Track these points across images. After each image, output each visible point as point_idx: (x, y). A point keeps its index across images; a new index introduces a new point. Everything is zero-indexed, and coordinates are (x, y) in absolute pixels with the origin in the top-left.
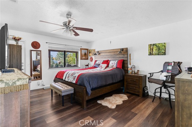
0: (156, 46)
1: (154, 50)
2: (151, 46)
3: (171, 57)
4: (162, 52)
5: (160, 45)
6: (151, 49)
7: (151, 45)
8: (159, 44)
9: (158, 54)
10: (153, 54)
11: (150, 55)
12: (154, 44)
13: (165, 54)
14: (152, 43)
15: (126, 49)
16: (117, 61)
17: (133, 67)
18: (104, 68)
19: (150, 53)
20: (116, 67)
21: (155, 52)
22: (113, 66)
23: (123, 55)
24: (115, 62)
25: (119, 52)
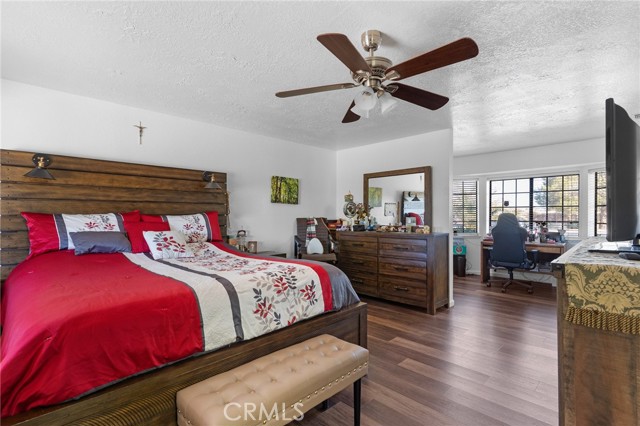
0: (286, 182)
1: (282, 193)
2: (278, 181)
3: (303, 210)
4: (294, 198)
5: (291, 182)
6: (277, 187)
8: (290, 179)
9: (289, 202)
10: (279, 202)
11: (275, 202)
12: (282, 178)
13: (296, 202)
14: (280, 175)
15: (222, 178)
16: (200, 216)
17: (241, 234)
18: (187, 247)
19: (276, 197)
20: (208, 241)
21: (283, 195)
22: (197, 235)
23: (210, 195)
24: (197, 221)
25: (209, 186)
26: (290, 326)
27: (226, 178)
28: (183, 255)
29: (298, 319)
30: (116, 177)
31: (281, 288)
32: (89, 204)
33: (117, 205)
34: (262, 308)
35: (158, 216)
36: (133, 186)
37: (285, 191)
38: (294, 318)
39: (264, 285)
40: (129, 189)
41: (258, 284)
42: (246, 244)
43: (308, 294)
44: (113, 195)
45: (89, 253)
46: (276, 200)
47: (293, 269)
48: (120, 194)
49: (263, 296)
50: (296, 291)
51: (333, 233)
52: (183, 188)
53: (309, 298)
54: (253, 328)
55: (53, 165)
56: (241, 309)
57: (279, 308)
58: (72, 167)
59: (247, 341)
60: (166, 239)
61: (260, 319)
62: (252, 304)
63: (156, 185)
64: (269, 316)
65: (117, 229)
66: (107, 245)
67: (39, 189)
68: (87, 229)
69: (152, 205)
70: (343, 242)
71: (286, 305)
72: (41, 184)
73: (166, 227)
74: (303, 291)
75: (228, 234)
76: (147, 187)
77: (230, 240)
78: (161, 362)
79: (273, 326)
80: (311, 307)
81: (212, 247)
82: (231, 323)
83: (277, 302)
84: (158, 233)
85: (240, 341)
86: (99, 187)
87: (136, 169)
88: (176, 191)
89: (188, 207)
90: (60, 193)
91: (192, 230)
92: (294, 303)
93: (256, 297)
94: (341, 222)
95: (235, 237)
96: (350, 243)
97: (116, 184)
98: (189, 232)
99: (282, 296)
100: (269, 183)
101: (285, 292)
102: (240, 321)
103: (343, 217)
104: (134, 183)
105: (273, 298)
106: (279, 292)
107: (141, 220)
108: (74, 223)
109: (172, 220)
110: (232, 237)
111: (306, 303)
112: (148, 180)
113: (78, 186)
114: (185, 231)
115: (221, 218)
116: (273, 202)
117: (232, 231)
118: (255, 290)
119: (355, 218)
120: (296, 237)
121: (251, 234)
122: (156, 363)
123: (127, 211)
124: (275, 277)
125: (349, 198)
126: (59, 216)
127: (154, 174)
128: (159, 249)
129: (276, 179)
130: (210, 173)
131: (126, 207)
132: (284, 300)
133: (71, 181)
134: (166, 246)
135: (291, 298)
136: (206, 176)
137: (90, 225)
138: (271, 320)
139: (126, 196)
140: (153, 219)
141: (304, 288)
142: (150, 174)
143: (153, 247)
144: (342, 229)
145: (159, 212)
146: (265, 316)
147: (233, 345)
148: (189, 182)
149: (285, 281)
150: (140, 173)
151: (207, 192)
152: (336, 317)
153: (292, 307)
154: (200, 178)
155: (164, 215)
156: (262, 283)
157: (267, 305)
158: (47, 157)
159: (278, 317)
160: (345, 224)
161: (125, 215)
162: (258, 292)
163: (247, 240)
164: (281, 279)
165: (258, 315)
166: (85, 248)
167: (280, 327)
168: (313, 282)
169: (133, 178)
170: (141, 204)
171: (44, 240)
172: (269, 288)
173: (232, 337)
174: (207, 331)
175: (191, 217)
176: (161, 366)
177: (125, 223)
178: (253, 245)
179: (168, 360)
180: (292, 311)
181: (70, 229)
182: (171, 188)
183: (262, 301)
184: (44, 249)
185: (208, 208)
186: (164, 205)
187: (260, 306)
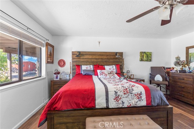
0: (146, 53)
1: (144, 57)
2: (142, 54)
3: (155, 63)
4: (149, 59)
5: (148, 54)
6: (142, 56)
7: (142, 52)
8: (148, 52)
9: (147, 61)
10: (143, 61)
11: (141, 61)
12: (144, 52)
13: (151, 61)
14: (143, 51)
15: (121, 54)
16: (114, 66)
17: (128, 72)
18: (108, 75)
19: (142, 59)
20: (116, 73)
21: (145, 58)
22: (112, 71)
23: (117, 59)
24: (113, 67)
25: (117, 56)
26: (128, 107)
27: (123, 54)
28: (106, 77)
29: (132, 105)
30: (93, 56)
31: (126, 92)
32: (88, 63)
33: (94, 63)
34: (117, 98)
35: (103, 66)
36: (97, 58)
37: (146, 57)
38: (131, 105)
39: (119, 90)
40: (96, 59)
41: (117, 90)
42: (130, 75)
43: (138, 97)
44: (93, 60)
45: (85, 75)
46: (142, 60)
47: (133, 86)
48: (94, 60)
49: (118, 94)
50: (132, 95)
51: (168, 73)
52: (110, 58)
53: (139, 98)
54: (113, 104)
55: (81, 54)
56: (109, 97)
57: (124, 100)
58: (84, 54)
59: (110, 109)
60: (102, 72)
61: (116, 102)
62: (113, 96)
63: (103, 57)
64: (119, 102)
65: (92, 69)
66: (89, 73)
67: (78, 59)
68: (86, 69)
69: (102, 63)
70: (173, 77)
71: (127, 99)
72: (79, 58)
73: (104, 69)
74: (136, 95)
75: (123, 71)
76: (100, 58)
77: (124, 73)
78: (83, 108)
79: (121, 106)
80: (139, 102)
81: (116, 76)
82: (105, 101)
83: (123, 97)
84: (101, 70)
85: (107, 108)
86: (90, 58)
87: (97, 53)
88: (108, 59)
89: (111, 63)
90: (82, 60)
91: (111, 70)
92: (131, 99)
93: (115, 94)
94: (173, 68)
95: (126, 73)
96: (177, 78)
97: (93, 58)
98: (110, 70)
99: (126, 96)
100: (139, 54)
101: (128, 94)
102: (108, 101)
103: (174, 66)
104: (97, 57)
105: (122, 96)
106: (125, 94)
107: (99, 67)
108: (84, 67)
109: (106, 67)
110: (125, 73)
111: (136, 100)
112: (101, 56)
113: (86, 58)
114: (109, 70)
115: (121, 66)
116: (140, 61)
117: (125, 71)
118: (115, 92)
119: (181, 67)
120: (150, 74)
121: (132, 72)
122: (82, 108)
123: (96, 64)
124: (125, 88)
125: (178, 58)
126: (81, 66)
127: (102, 54)
128: (100, 75)
129: (142, 53)
130: (117, 53)
131: (95, 64)
132: (126, 97)
133: (84, 57)
134: (102, 74)
135: (130, 96)
136: (116, 53)
137: (87, 68)
138: (120, 103)
139: (95, 60)
140: (102, 67)
141: (137, 94)
142: (101, 54)
143: (99, 74)
144: (173, 71)
145: (103, 65)
146: (118, 101)
147: (105, 108)
148: (111, 56)
149: (128, 90)
150: (98, 54)
151: (116, 58)
152: (153, 109)
153: (130, 100)
154: (115, 54)
155: (104, 66)
156: (118, 89)
157: (119, 98)
158: (79, 52)
159: (123, 103)
160: (175, 69)
161: (95, 65)
162: (116, 93)
163: (130, 74)
164: (127, 89)
165: (115, 100)
166: (85, 74)
167: (123, 107)
168: (141, 92)
169: (97, 56)
170: (99, 63)
171: (78, 71)
172: (121, 92)
173: (104, 106)
174: (97, 102)
175: (111, 66)
176: (83, 109)
177: (95, 67)
178: (132, 76)
179: (85, 107)
180: (130, 102)
181: (83, 69)
182: (106, 58)
183: (117, 96)
184: (78, 73)
185: (117, 63)
186: (105, 63)
187: (116, 97)
